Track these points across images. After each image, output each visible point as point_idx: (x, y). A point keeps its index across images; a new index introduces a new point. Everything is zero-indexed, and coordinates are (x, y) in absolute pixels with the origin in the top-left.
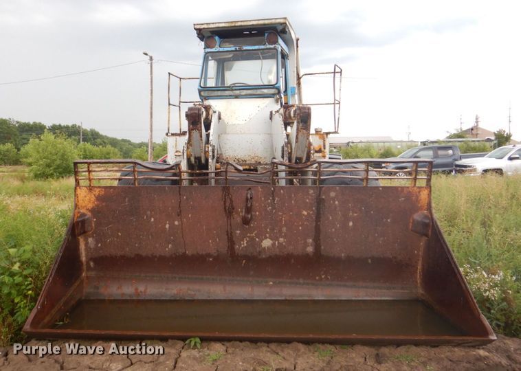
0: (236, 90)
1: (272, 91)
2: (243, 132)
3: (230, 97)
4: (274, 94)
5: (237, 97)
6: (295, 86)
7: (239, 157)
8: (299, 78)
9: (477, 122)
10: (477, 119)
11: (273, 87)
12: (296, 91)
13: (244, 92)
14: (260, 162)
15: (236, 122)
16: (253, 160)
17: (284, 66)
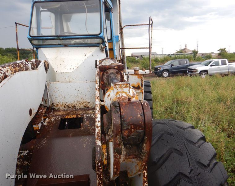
0: (63, 39)
1: (97, 41)
2: (71, 80)
3: (59, 46)
4: (99, 44)
5: (66, 46)
6: (119, 35)
7: (69, 103)
8: (121, 29)
9: (186, 46)
10: (186, 45)
11: (97, 36)
12: (120, 39)
13: (73, 42)
14: (88, 107)
15: (65, 71)
16: (81, 105)
17: (108, 18)
